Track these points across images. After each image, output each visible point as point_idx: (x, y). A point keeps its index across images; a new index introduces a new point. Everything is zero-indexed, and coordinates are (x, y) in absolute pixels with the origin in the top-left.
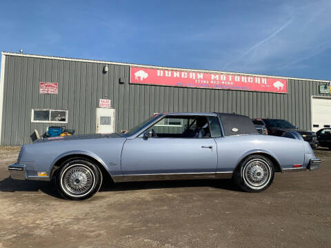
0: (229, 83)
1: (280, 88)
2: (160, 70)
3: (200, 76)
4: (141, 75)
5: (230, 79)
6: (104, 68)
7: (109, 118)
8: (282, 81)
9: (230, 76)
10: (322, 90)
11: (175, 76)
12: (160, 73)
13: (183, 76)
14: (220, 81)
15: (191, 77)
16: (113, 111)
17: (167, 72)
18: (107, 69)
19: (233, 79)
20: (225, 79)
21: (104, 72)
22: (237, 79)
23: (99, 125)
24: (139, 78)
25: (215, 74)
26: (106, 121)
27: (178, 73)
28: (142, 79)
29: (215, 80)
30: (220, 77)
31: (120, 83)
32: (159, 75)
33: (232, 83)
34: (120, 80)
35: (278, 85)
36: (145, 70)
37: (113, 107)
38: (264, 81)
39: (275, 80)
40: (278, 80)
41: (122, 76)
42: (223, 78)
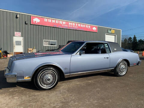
0: (76, 27)
1: (95, 30)
2: (46, 18)
3: (64, 23)
4: (36, 20)
5: (77, 25)
6: (17, 15)
7: (20, 42)
8: (96, 27)
9: (77, 24)
10: (109, 32)
11: (53, 22)
12: (46, 20)
13: (56, 22)
14: (73, 26)
15: (60, 23)
16: (22, 38)
17: (49, 20)
18: (18, 16)
19: (78, 25)
20: (74, 25)
21: (17, 17)
22: (79, 25)
23: (15, 46)
24: (36, 22)
25: (70, 22)
26: (18, 43)
27: (54, 20)
28: (37, 22)
29: (70, 25)
30: (72, 24)
31: (26, 24)
32: (45, 21)
33: (77, 27)
34: (25, 22)
35: (94, 29)
36: (38, 18)
37: (22, 36)
38: (89, 27)
39: (93, 27)
40: (95, 27)
41: (26, 20)
42: (74, 24)
